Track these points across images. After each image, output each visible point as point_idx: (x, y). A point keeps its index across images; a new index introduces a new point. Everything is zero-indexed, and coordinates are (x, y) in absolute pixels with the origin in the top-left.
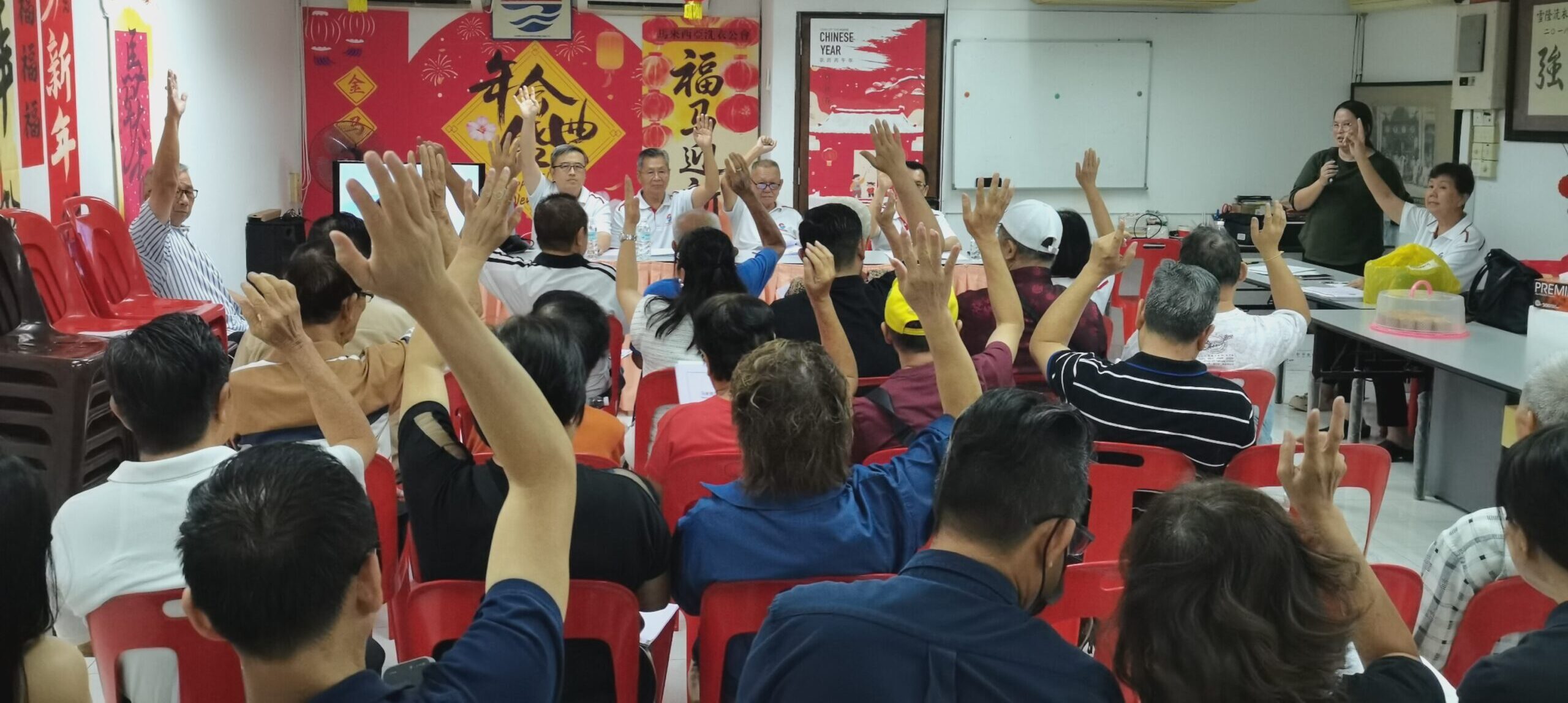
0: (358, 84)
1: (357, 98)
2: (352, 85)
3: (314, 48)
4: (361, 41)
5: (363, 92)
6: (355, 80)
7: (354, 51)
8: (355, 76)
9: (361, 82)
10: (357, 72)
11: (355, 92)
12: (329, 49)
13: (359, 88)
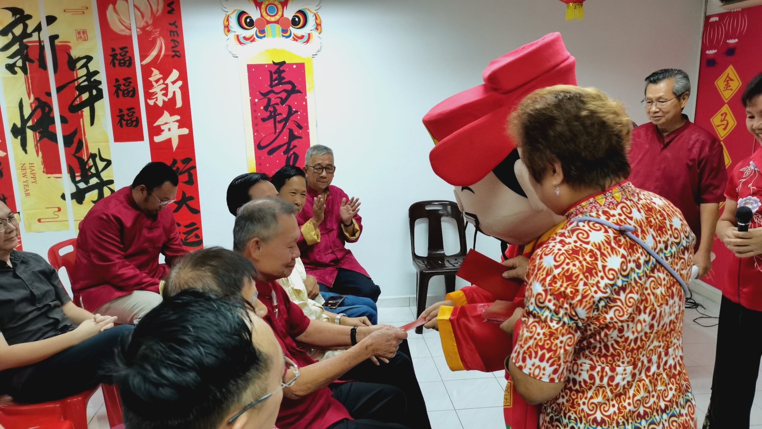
0: (730, 82)
1: (727, 95)
2: (726, 83)
3: (708, 52)
4: (736, 40)
5: (732, 90)
6: (728, 79)
7: (731, 51)
8: (728, 74)
9: (732, 80)
10: (731, 71)
11: (727, 90)
12: (716, 51)
13: (730, 86)
